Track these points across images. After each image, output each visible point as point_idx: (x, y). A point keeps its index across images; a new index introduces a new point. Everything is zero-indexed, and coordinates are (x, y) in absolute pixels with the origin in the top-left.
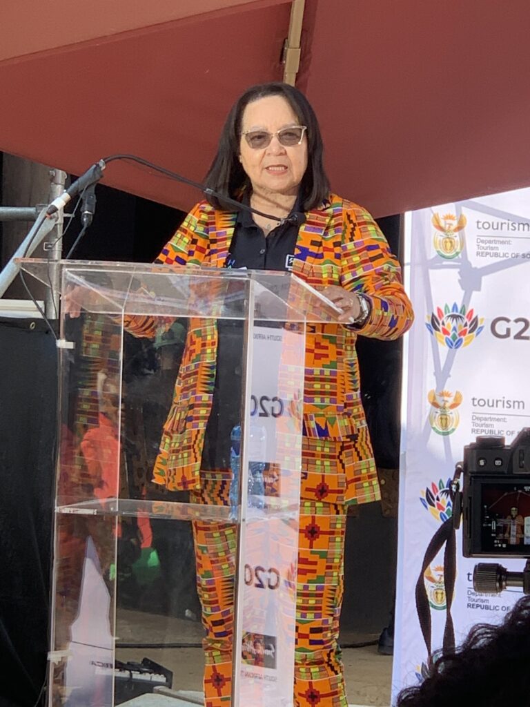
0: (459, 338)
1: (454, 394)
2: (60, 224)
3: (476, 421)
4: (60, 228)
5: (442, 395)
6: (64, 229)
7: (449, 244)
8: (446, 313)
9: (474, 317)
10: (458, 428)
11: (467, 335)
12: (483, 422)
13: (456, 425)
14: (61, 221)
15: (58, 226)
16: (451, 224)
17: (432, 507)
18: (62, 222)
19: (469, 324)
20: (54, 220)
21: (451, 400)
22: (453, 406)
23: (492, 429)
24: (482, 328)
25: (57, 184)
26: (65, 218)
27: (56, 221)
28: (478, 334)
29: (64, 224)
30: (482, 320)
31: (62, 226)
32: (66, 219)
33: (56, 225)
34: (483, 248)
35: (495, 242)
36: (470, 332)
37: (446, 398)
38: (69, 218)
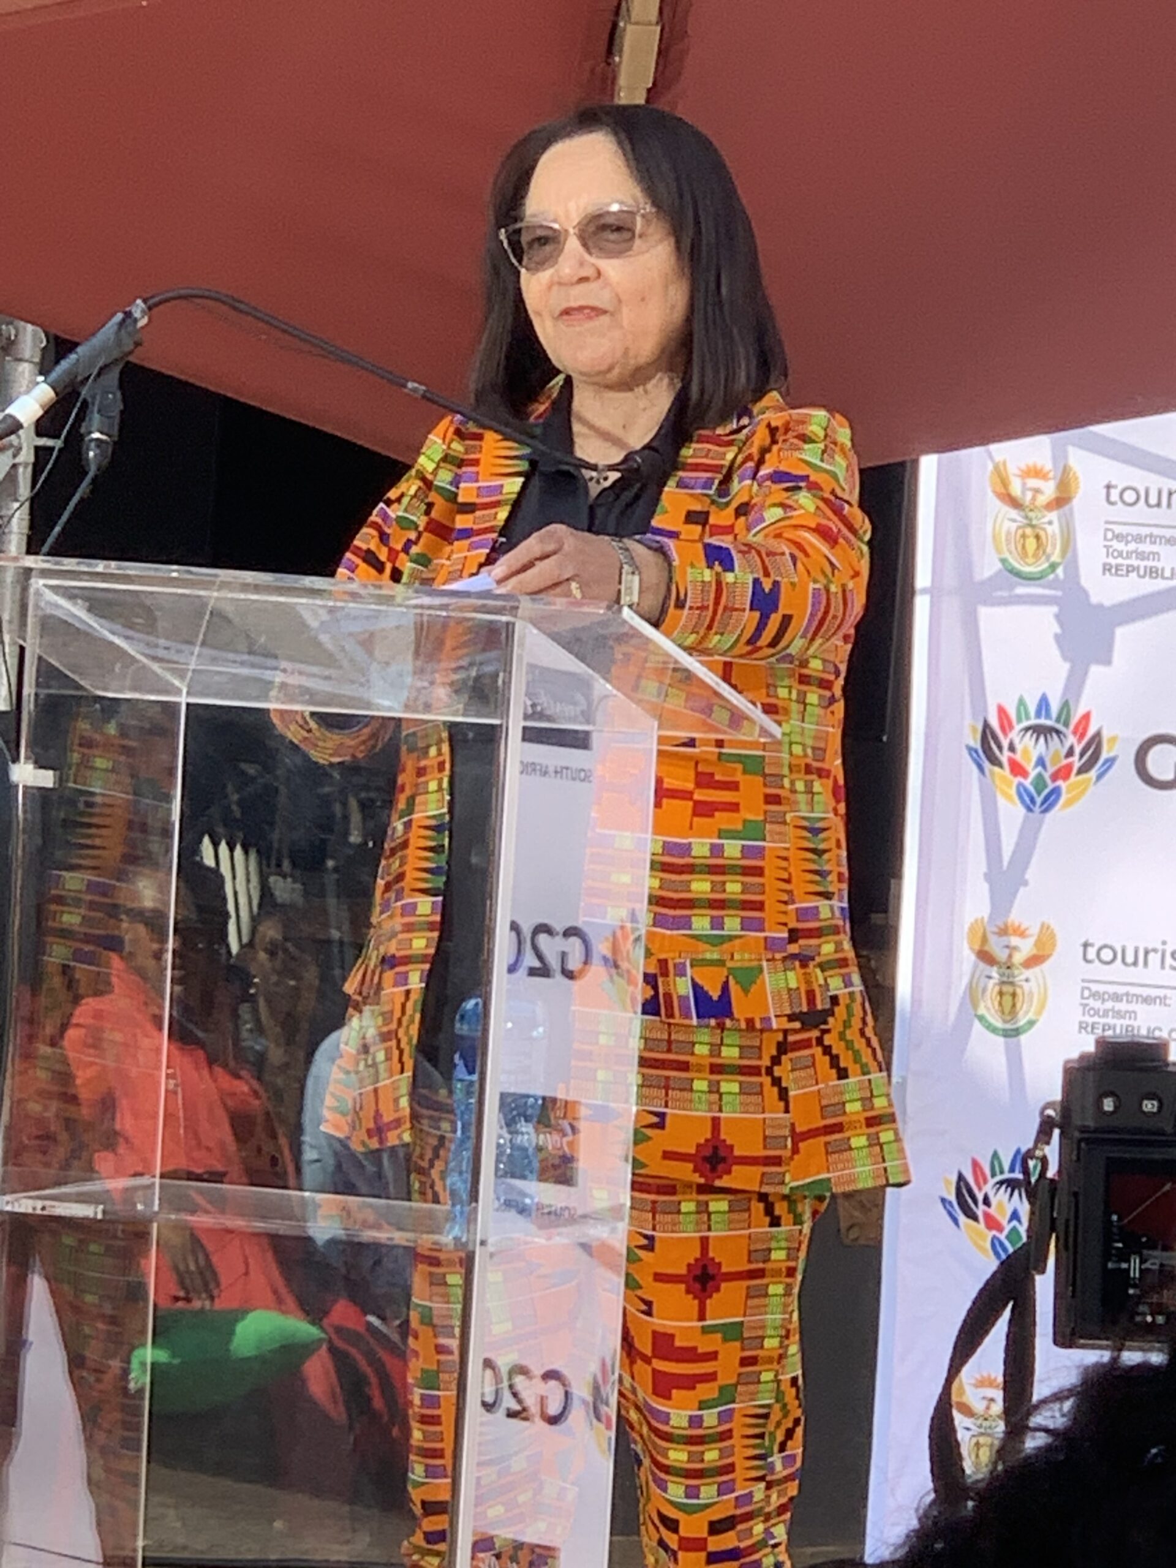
0: (1051, 786)
1: (1035, 930)
2: (26, 465)
3: (1092, 1002)
4: (24, 477)
5: (1004, 932)
7: (1031, 544)
8: (1019, 720)
9: (1091, 731)
10: (1042, 1020)
11: (1073, 778)
12: (1109, 1005)
13: (1039, 1012)
14: (27, 456)
15: (21, 470)
16: (1037, 491)
17: (970, 1222)
18: (32, 459)
19: (1078, 750)
20: (10, 453)
21: (1025, 947)
22: (1034, 961)
23: (1131, 1022)
24: (1111, 761)
25: (20, 360)
26: (37, 449)
27: (15, 456)
28: (1099, 777)
29: (35, 465)
30: (1113, 740)
31: (30, 469)
32: (41, 453)
33: (15, 466)
34: (1120, 554)
35: (1153, 539)
36: (1080, 772)
37: (1014, 941)
38: (52, 449)
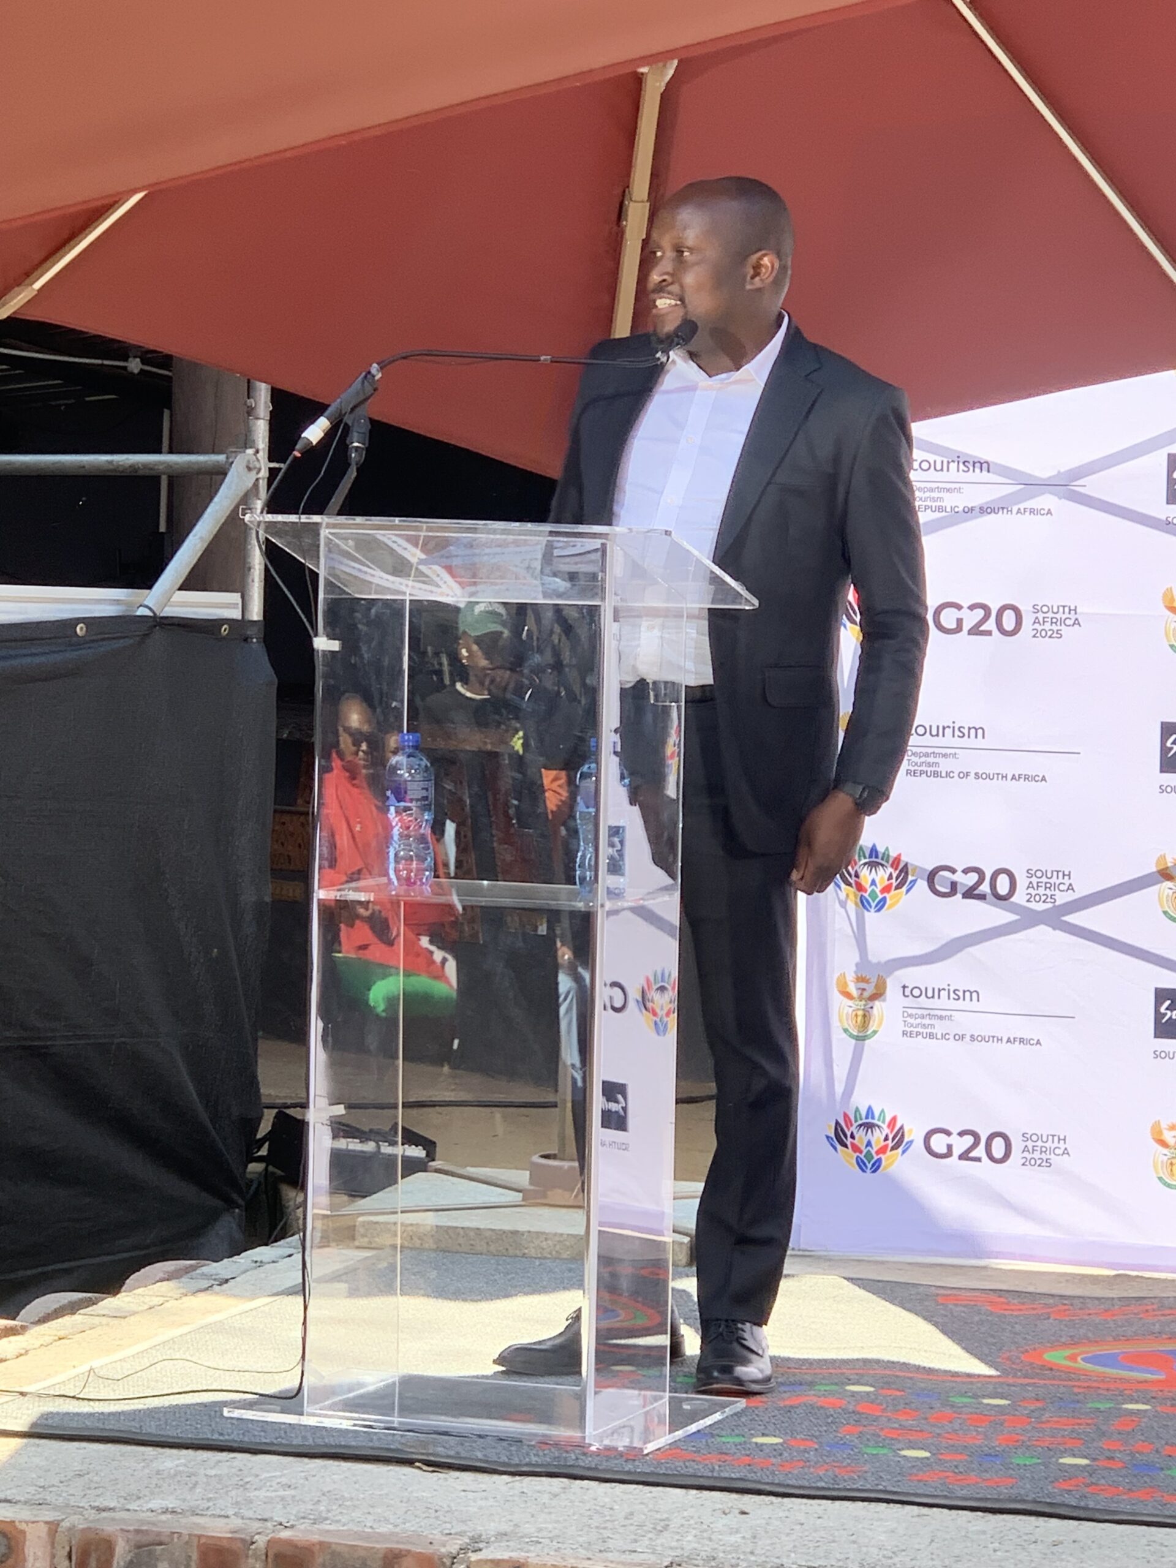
2: (263, 479)
4: (263, 485)
6: (268, 490)
14: (264, 474)
15: (261, 481)
17: (848, 887)
18: (267, 475)
20: (254, 472)
23: (937, 769)
25: (258, 418)
26: (270, 469)
27: (258, 473)
29: (269, 479)
31: (266, 480)
32: (273, 473)
33: (257, 480)
38: (280, 469)
